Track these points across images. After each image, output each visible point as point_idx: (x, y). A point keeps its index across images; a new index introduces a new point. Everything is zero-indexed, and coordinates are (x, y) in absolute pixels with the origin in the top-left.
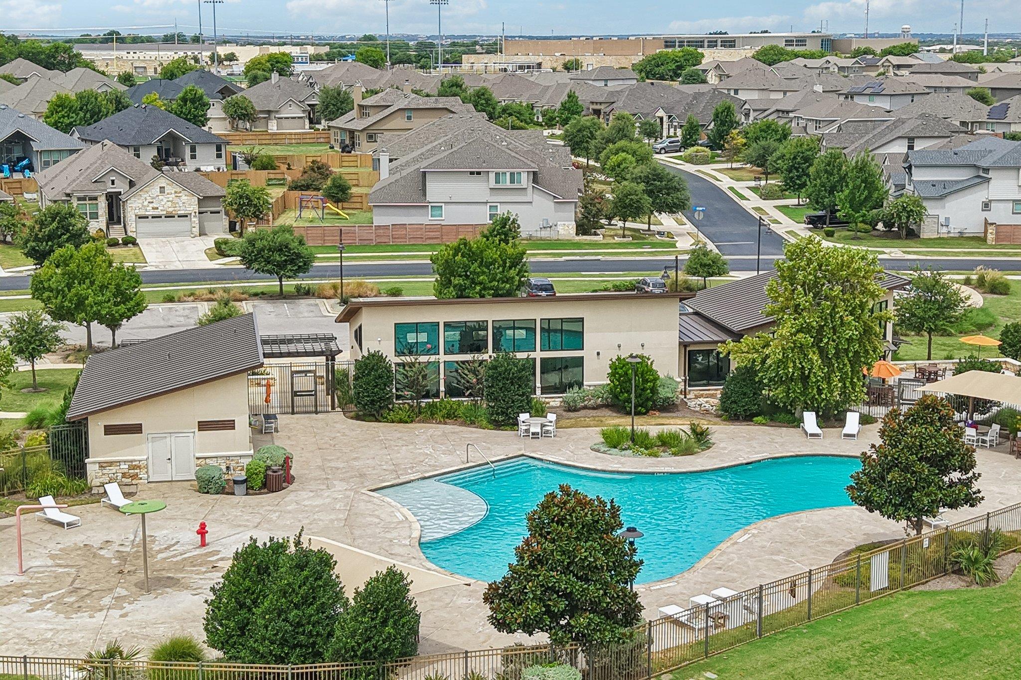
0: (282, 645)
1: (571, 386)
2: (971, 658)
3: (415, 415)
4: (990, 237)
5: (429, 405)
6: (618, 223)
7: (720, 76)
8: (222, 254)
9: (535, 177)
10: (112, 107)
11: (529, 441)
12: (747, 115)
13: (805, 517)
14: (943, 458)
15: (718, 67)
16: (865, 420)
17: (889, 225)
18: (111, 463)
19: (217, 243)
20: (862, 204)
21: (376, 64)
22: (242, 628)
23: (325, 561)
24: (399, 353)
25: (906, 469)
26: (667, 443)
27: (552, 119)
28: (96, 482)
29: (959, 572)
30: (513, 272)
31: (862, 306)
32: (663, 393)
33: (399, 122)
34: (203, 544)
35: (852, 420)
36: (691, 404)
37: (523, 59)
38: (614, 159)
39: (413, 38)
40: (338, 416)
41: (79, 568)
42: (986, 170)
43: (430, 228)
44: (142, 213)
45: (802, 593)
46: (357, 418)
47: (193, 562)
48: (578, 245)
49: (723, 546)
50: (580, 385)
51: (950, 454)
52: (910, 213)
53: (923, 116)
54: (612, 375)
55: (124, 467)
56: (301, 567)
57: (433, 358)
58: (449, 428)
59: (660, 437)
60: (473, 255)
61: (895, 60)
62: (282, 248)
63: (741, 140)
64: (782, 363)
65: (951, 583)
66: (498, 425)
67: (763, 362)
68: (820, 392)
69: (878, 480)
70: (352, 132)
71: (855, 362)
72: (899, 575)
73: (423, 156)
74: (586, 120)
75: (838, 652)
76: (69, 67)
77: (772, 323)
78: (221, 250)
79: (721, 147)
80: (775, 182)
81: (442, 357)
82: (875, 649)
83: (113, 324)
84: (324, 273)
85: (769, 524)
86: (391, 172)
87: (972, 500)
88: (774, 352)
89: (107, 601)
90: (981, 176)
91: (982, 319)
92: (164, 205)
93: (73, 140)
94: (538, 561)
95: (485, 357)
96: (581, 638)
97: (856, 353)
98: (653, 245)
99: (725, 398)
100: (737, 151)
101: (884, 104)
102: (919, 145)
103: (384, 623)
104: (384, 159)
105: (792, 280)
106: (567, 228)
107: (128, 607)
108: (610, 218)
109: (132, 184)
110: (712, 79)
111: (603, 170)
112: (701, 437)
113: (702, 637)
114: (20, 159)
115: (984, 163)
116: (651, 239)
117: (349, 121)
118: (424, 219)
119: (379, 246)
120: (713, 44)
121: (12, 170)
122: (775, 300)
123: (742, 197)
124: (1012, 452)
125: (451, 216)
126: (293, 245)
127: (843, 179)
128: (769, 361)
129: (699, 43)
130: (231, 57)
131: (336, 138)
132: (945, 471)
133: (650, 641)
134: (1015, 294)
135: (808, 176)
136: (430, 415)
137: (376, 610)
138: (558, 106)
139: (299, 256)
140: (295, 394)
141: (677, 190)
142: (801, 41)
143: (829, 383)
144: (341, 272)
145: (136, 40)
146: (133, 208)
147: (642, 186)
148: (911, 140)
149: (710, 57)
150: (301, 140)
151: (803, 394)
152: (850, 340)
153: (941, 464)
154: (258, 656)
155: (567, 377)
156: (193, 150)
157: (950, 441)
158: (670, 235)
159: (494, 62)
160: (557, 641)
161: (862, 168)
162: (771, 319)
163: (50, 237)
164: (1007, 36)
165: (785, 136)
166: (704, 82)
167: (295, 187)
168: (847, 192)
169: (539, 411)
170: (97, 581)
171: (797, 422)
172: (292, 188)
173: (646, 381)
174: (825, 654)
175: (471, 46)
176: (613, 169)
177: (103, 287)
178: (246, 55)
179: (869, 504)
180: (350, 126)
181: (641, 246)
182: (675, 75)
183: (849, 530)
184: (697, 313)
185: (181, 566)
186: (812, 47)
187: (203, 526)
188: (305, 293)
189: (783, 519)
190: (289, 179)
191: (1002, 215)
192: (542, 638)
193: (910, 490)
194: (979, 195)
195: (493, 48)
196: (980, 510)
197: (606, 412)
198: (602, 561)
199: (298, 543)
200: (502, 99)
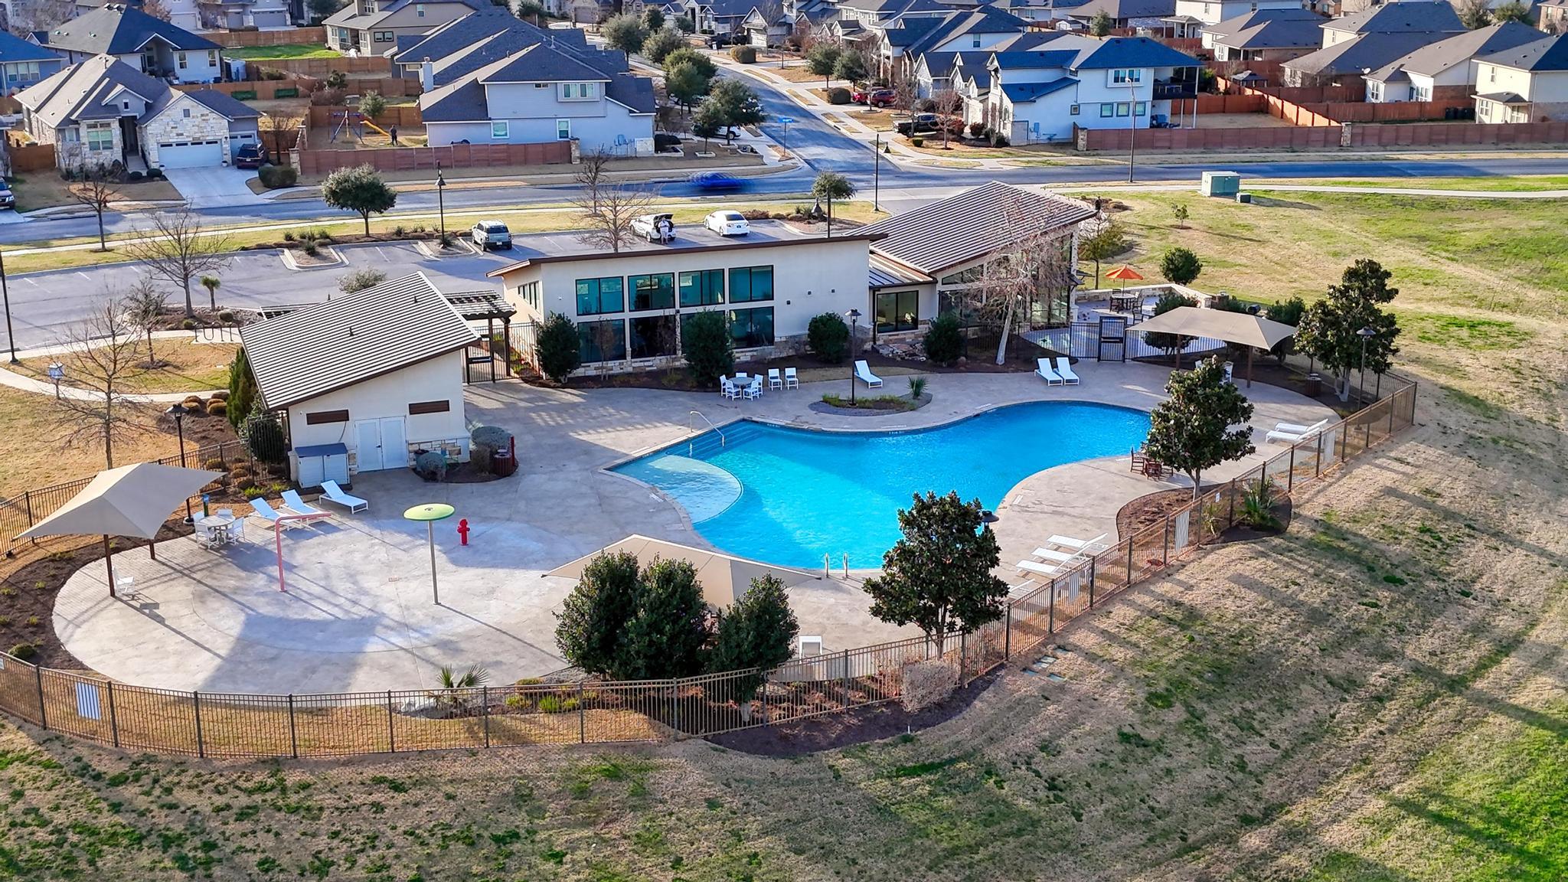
4: (1082, 143)
8: (268, 187)
9: (608, 89)
19: (262, 174)
24: (581, 312)
33: (410, 18)
34: (465, 542)
36: (883, 351)
42: (1073, 72)
43: (495, 148)
44: (165, 140)
50: (770, 337)
70: (355, 31)
78: (266, 181)
81: (628, 315)
90: (1069, 77)
92: (190, 130)
95: (672, 312)
109: (149, 107)
112: (919, 389)
115: (1070, 64)
117: (348, 18)
123: (807, 102)
131: (334, 37)
146: (152, 135)
150: (291, 39)
180: (351, 24)
187: (464, 523)
191: (1090, 118)
194: (1068, 99)
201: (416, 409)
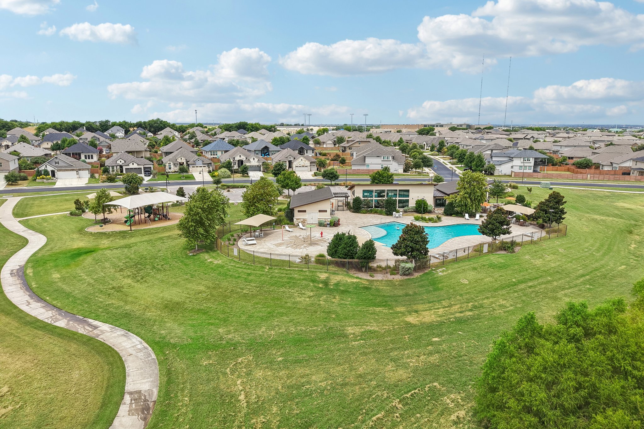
0: (345, 255)
1: (406, 206)
2: (508, 269)
3: (367, 212)
4: (513, 175)
5: (370, 210)
6: (414, 170)
7: (440, 134)
8: (316, 176)
9: (393, 158)
10: (287, 140)
11: (396, 218)
12: (448, 144)
13: (466, 237)
14: (502, 222)
15: (439, 132)
16: (481, 216)
17: (486, 171)
18: (299, 219)
19: (314, 173)
20: (479, 166)
21: (349, 131)
22: (336, 251)
23: (355, 237)
24: (363, 197)
25: (493, 225)
26: (430, 220)
27: (395, 144)
28: (296, 223)
29: (505, 250)
30: (390, 179)
31: (481, 188)
32: (429, 208)
33: (357, 145)
34: (322, 237)
35: (478, 216)
36: (436, 212)
37: (386, 130)
38: (413, 154)
39: (357, 125)
40: (348, 211)
41: (295, 240)
42: (512, 158)
43: (366, 170)
44: (297, 165)
45: (467, 253)
46: (353, 212)
47: (320, 240)
48: (404, 175)
49: (446, 242)
50: (408, 206)
51: (504, 221)
52: (491, 169)
53: (495, 144)
54: (416, 204)
55: (302, 220)
56: (349, 238)
57: (372, 199)
58: (376, 215)
59: (429, 218)
60: (380, 175)
61: (487, 131)
62: (332, 173)
63: (446, 150)
64: (460, 201)
65: (503, 252)
66: (388, 215)
67: (455, 201)
68: (470, 209)
69: (486, 227)
70: (345, 147)
71: (479, 201)
72: (490, 250)
73: (364, 153)
74: (405, 144)
75: (476, 265)
76: (274, 132)
77: (458, 192)
78: (315, 175)
79: (441, 152)
80: (455, 160)
81: (374, 198)
82: (484, 265)
83: (294, 190)
84: (341, 180)
85: (457, 238)
86: (356, 156)
87: (509, 233)
88: (459, 198)
89: (302, 247)
90: (511, 159)
91: (511, 194)
92: (302, 163)
93: (278, 148)
94: (404, 239)
95: (385, 198)
96: (414, 257)
97: (479, 199)
98: (423, 175)
99: (445, 210)
100: (445, 152)
101: (484, 142)
102: (494, 151)
103: (369, 251)
104: (355, 153)
105: (464, 181)
106: (401, 171)
107: (307, 248)
108: (412, 169)
109: (294, 158)
110: (437, 135)
111: (410, 157)
112: (439, 219)
113: (442, 261)
114: (266, 153)
115: (511, 156)
116: (423, 174)
117: (344, 144)
118: (365, 168)
119: (353, 174)
120: (437, 126)
121: (264, 155)
122: (459, 186)
123: (446, 164)
124: (519, 225)
125: (372, 167)
126: (335, 173)
127: (474, 159)
128: (457, 201)
129: (434, 126)
130: (312, 130)
131: (341, 149)
132: (502, 226)
133: (430, 260)
134: (519, 189)
135: (464, 159)
136: (371, 212)
137: (367, 248)
138: (397, 141)
139: (336, 175)
140: (338, 206)
141: (430, 161)
142: (461, 125)
143: (472, 207)
144: (346, 180)
145: (288, 125)
146: (294, 164)
147: (421, 160)
148: (492, 150)
149: (437, 129)
150: (332, 149)
151: (465, 209)
152: (478, 196)
153: (502, 223)
154: (339, 257)
155: (404, 204)
156: (307, 151)
157: (504, 218)
158: (428, 173)
159: (378, 130)
160: (409, 258)
161: (479, 156)
162: (458, 191)
163: (278, 170)
164: (517, 125)
165: (458, 149)
166: (435, 135)
167: (332, 160)
168: (475, 163)
169: (398, 212)
170: (299, 243)
171: (463, 216)
172: (331, 160)
173: (425, 205)
174: (472, 266)
175: (372, 127)
176: (413, 156)
177: (293, 181)
178: (316, 129)
179: (483, 233)
180: (344, 146)
181: (420, 175)
182: (427, 134)
183: (477, 240)
184: (438, 190)
185: (318, 241)
186: (464, 127)
187: (322, 232)
188: (338, 185)
189: (461, 237)
190: (330, 158)
191: (516, 169)
192: (405, 257)
193: (494, 230)
194: (510, 164)
195: (378, 127)
196: (511, 235)
197: (415, 213)
198: (420, 239)
199: (348, 233)
200: (383, 139)
201: (320, 211)
